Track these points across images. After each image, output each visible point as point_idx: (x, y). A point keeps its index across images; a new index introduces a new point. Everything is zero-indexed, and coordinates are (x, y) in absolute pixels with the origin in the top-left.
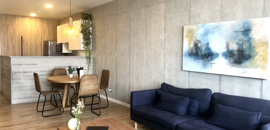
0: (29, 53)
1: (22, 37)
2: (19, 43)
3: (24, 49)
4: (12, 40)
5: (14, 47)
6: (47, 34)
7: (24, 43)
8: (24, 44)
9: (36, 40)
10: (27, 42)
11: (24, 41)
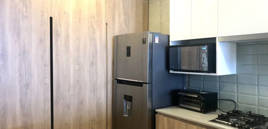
0: (72, 74)
1: (51, 18)
2: (41, 41)
3: (58, 62)
4: (17, 32)
5: (24, 53)
6: (120, 15)
7: (57, 40)
8: (59, 43)
9: (94, 33)
10: (67, 37)
11: (58, 35)
